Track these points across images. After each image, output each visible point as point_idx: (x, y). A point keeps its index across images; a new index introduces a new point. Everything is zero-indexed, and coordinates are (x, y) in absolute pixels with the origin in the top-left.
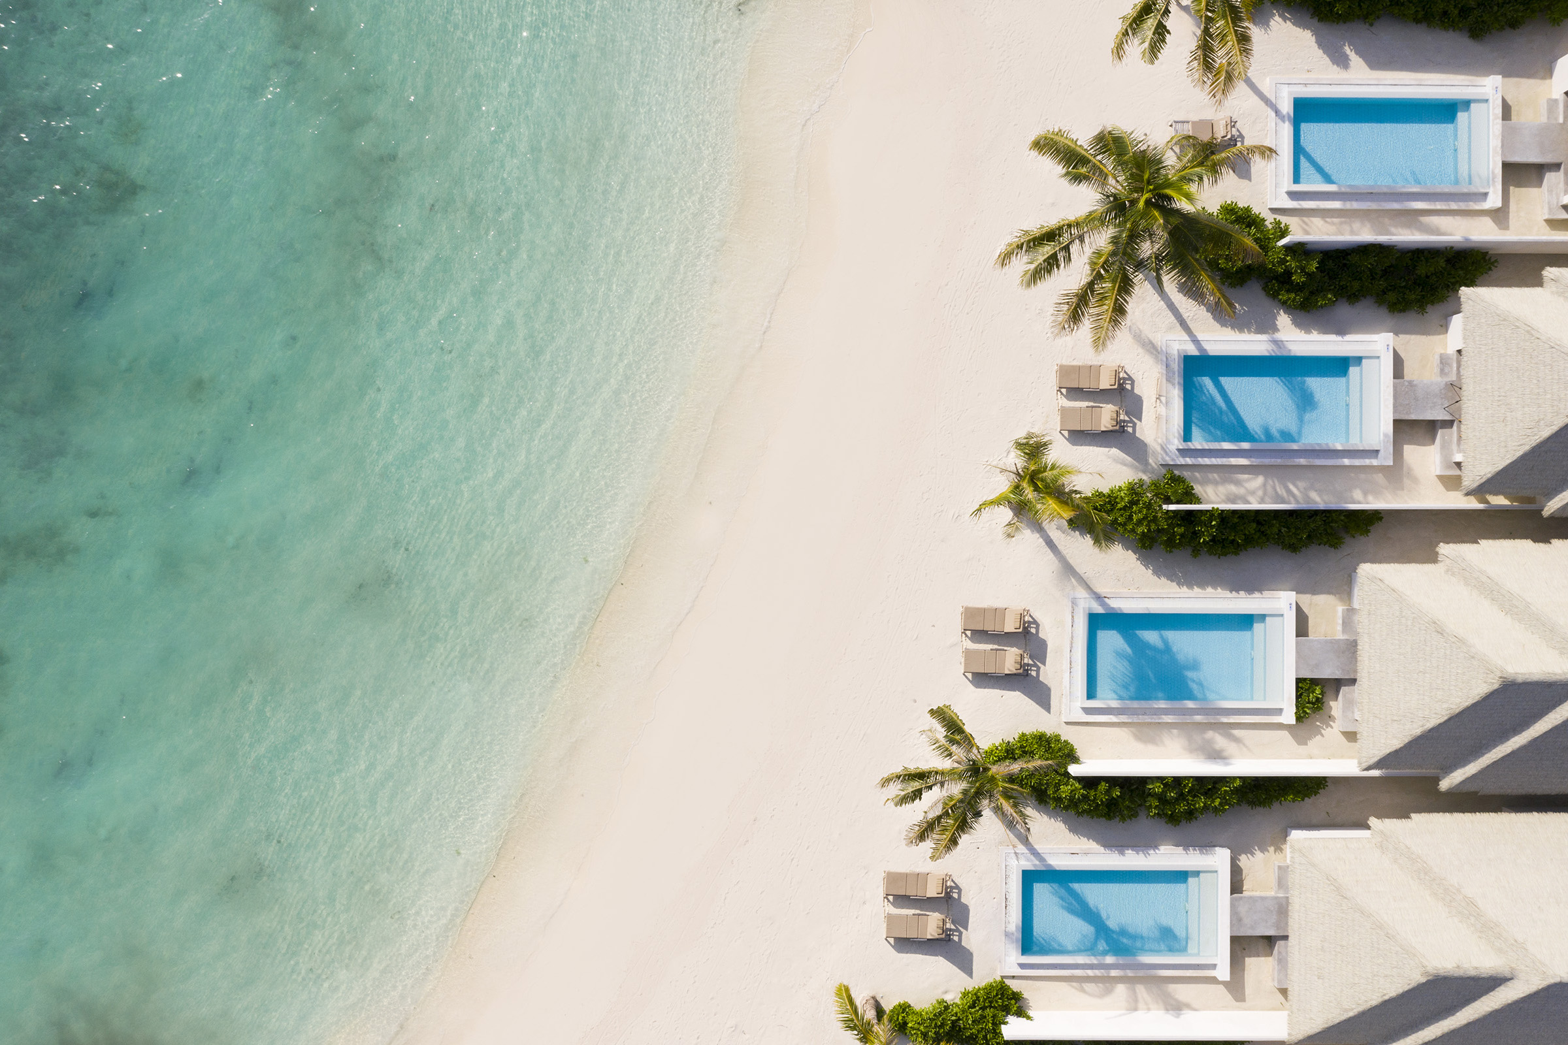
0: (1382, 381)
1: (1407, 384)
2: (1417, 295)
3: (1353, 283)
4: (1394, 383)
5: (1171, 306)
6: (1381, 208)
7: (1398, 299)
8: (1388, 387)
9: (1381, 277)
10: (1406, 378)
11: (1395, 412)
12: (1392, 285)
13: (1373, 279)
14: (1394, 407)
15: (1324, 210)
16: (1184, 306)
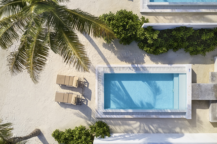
0: (187, 84)
1: (197, 85)
2: (202, 48)
3: (174, 44)
4: (192, 85)
5: (100, 53)
6: (187, 12)
7: (194, 49)
8: (189, 86)
9: (187, 40)
10: (197, 83)
11: (192, 97)
12: (191, 44)
13: (183, 41)
14: (192, 95)
15: (163, 13)
16: (105, 53)
